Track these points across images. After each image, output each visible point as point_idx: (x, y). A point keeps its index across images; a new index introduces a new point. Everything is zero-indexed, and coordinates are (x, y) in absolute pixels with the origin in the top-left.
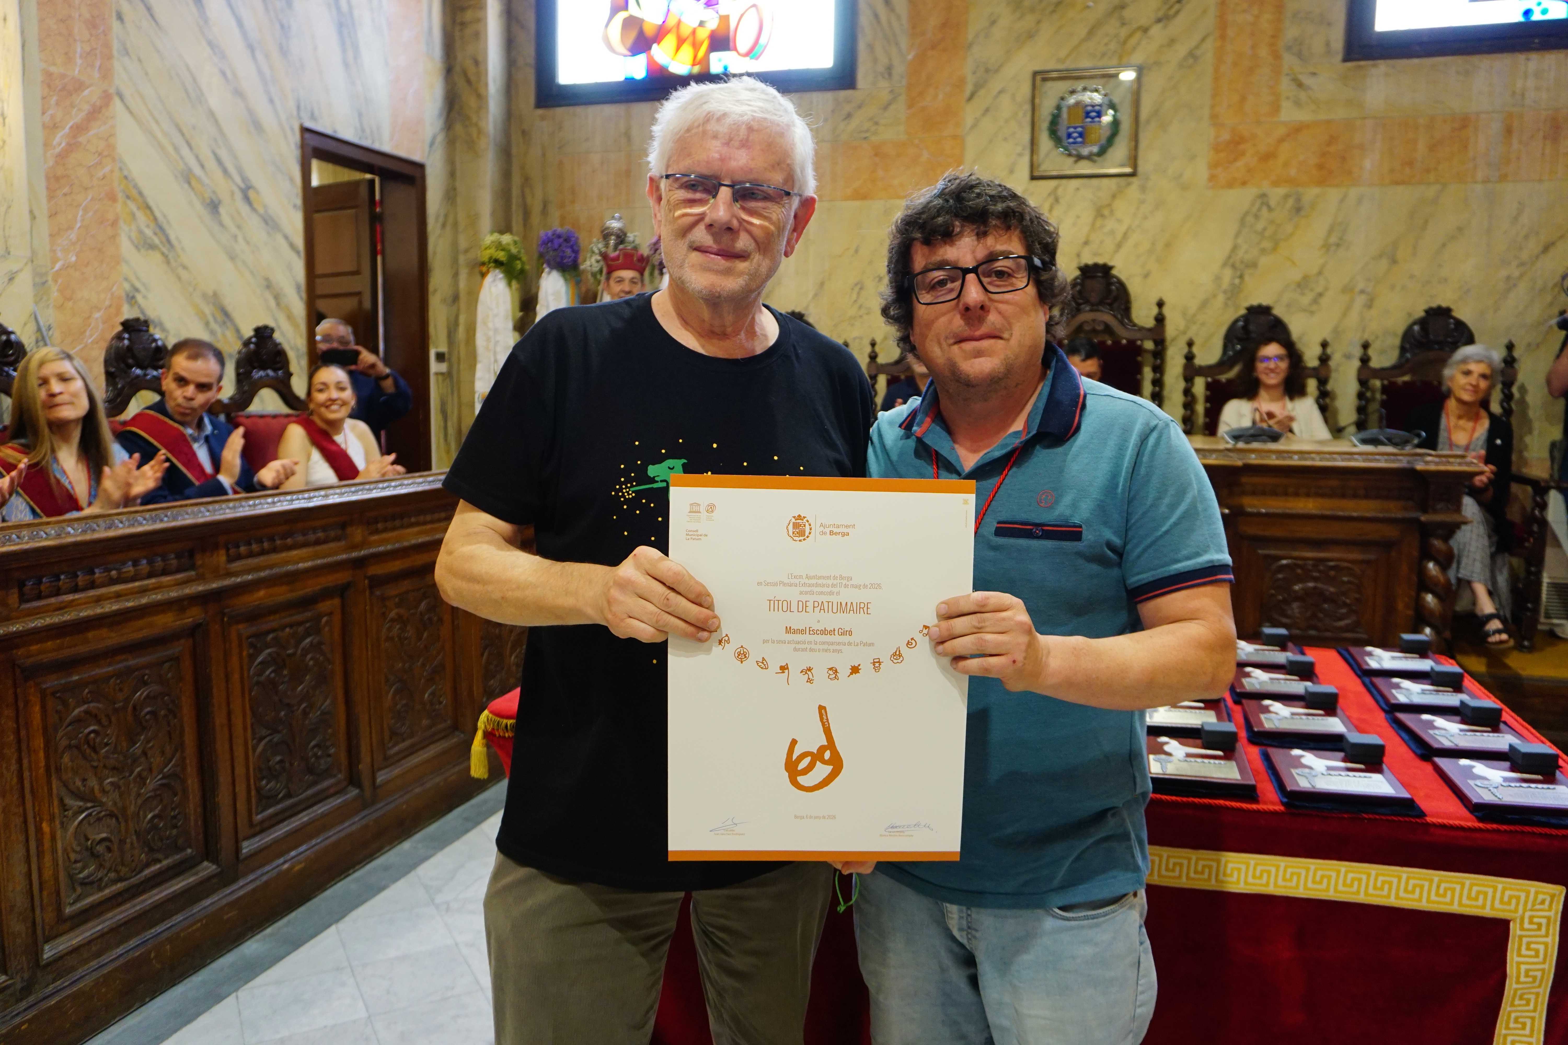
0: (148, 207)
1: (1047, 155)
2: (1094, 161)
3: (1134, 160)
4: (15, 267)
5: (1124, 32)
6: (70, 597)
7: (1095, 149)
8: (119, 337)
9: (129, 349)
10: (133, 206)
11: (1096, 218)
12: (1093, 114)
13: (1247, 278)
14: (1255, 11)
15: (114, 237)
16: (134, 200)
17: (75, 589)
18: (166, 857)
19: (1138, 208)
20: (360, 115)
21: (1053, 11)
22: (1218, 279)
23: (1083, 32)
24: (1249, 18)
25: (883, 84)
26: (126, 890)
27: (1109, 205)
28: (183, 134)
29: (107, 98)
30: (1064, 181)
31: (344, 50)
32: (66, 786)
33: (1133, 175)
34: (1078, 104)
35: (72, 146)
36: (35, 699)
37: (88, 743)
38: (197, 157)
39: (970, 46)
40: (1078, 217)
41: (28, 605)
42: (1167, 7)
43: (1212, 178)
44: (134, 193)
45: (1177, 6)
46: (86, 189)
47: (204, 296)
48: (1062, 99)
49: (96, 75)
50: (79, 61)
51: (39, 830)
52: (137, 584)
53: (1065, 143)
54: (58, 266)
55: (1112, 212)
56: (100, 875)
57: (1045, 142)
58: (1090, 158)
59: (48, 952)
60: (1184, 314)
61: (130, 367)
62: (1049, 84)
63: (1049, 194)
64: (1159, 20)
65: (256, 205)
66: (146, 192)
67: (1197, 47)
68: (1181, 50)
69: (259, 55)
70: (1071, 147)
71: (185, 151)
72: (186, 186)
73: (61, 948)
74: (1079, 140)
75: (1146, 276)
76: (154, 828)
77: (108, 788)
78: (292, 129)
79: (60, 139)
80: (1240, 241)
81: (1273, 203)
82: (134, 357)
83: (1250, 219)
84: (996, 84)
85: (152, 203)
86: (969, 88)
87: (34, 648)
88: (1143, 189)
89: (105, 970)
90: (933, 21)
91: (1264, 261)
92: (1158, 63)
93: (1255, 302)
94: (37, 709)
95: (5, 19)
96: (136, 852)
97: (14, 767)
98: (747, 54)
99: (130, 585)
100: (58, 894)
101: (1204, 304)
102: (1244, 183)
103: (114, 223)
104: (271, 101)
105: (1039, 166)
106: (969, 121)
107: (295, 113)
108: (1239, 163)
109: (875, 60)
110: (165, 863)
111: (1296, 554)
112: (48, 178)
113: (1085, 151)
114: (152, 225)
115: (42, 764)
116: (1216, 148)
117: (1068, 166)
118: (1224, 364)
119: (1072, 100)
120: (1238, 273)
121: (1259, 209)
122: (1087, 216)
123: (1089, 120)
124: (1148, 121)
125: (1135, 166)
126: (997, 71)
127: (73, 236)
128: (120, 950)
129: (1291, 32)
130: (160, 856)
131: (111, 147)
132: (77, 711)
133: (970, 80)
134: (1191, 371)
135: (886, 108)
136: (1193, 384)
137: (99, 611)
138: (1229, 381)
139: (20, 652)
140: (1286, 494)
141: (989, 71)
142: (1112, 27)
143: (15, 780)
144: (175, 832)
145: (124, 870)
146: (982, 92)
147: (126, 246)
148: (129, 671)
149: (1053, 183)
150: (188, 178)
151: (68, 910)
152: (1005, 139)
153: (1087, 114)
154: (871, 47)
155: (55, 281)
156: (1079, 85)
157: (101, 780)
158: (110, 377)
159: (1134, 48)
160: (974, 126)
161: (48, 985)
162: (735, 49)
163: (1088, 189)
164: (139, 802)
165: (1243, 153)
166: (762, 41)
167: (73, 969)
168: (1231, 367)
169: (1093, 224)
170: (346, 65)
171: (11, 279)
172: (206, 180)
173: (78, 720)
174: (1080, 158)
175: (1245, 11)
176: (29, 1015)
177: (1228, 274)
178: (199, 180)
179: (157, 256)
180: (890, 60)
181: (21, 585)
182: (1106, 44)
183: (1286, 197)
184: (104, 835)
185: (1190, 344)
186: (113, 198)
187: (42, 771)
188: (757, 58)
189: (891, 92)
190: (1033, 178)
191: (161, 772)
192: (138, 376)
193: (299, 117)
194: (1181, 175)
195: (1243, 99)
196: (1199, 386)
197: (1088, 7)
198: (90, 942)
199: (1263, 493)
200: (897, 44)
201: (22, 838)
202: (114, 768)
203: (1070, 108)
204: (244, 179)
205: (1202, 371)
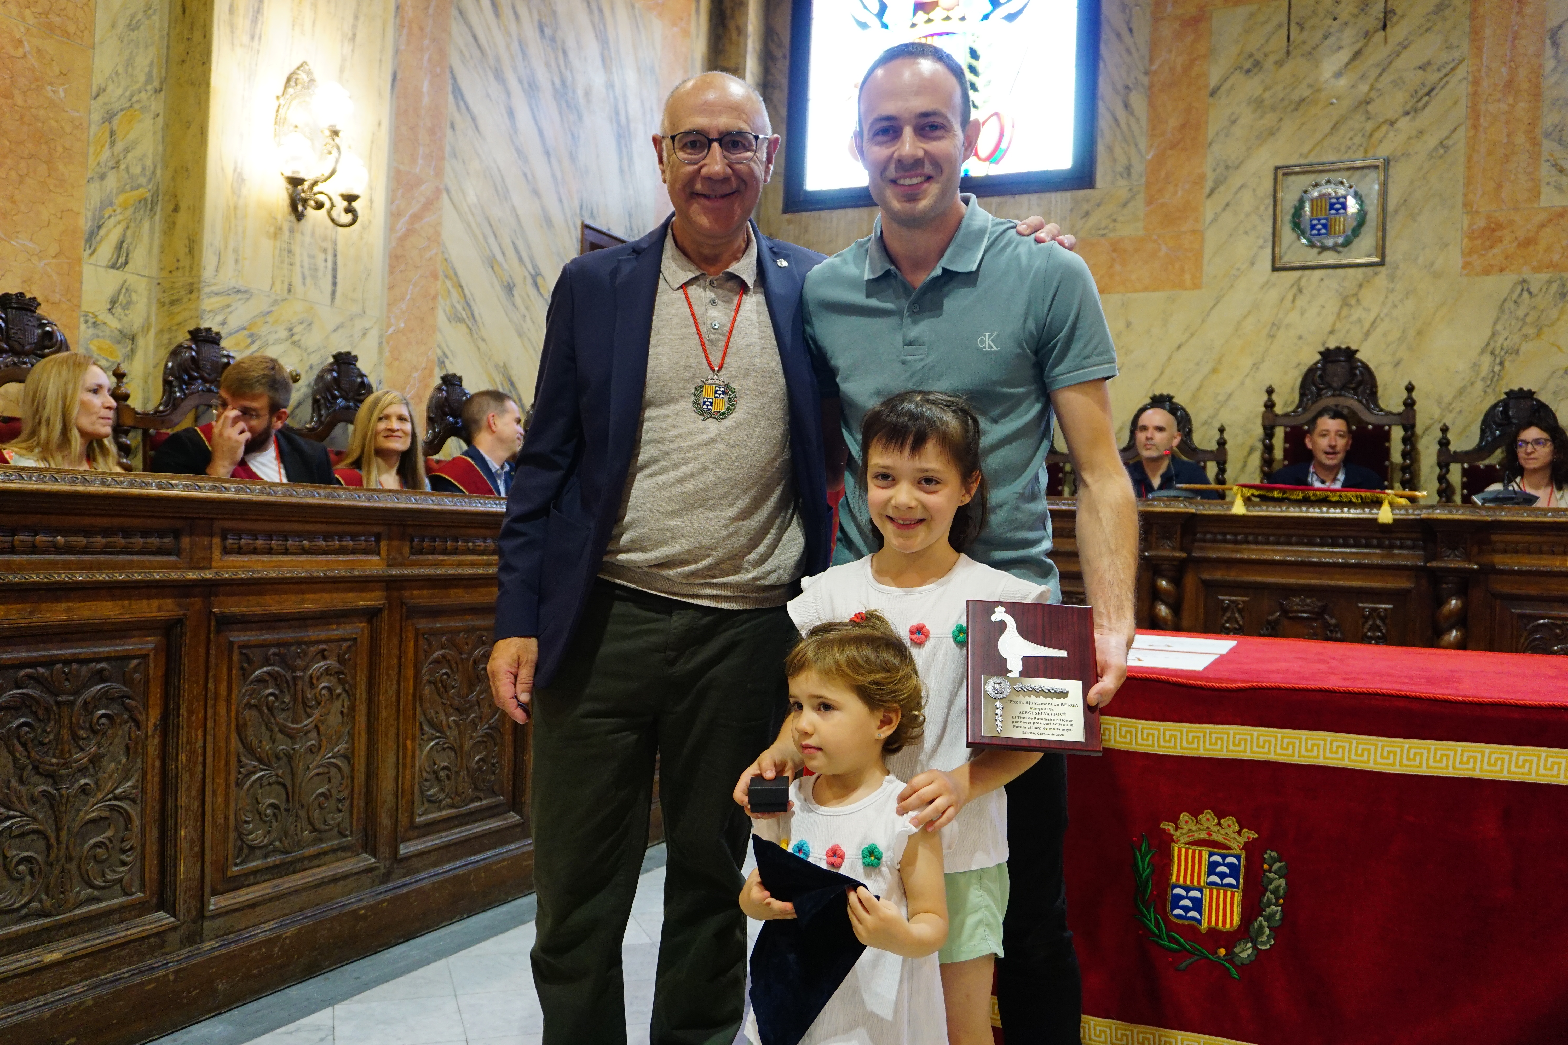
0: (461, 286)
1: (1289, 247)
2: (1339, 252)
3: (1382, 250)
4: (367, 325)
5: (1369, 126)
6: (441, 557)
7: (1340, 240)
8: (439, 389)
9: (446, 399)
10: (449, 284)
11: (1342, 307)
12: (1338, 206)
13: (1507, 364)
14: (1510, 100)
15: (433, 309)
16: (451, 279)
17: (445, 552)
18: (486, 798)
19: (1386, 297)
20: (630, 215)
21: (1296, 109)
22: (1476, 366)
23: (1327, 128)
24: (1504, 107)
25: (1122, 182)
26: (457, 817)
27: (1356, 295)
28: (491, 226)
29: (437, 192)
30: (1308, 272)
31: (621, 159)
32: (424, 713)
33: (1382, 264)
34: (1322, 196)
35: (410, 232)
36: (411, 635)
37: (442, 682)
38: (500, 246)
39: (1211, 144)
40: (1323, 307)
41: (414, 557)
42: (1415, 100)
43: (1466, 265)
44: (451, 273)
45: (1426, 99)
46: (417, 267)
47: (497, 366)
48: (1305, 192)
49: (432, 173)
50: (420, 161)
51: (405, 745)
52: (485, 557)
53: (1308, 235)
54: (391, 330)
55: (1358, 301)
56: (441, 796)
57: (1287, 234)
58: (1334, 248)
59: (404, 849)
60: (1439, 403)
61: (446, 414)
62: (1291, 178)
63: (1292, 286)
64: (1407, 113)
65: (542, 290)
66: (460, 273)
67: (1448, 138)
68: (1431, 141)
69: (554, 161)
70: (1314, 239)
71: (492, 240)
72: (490, 269)
73: (412, 849)
74: (1323, 231)
75: (1397, 364)
76: (480, 769)
77: (452, 724)
78: (575, 226)
79: (402, 225)
80: (1499, 327)
81: (1534, 290)
82: (449, 406)
83: (1510, 305)
84: (1236, 180)
85: (463, 284)
86: (1209, 184)
87: (416, 592)
88: (1392, 278)
89: (439, 878)
90: (1173, 123)
91: (1525, 347)
92: (1406, 155)
93: (1516, 388)
94: (412, 644)
95: (379, 124)
96: (466, 785)
97: (395, 687)
98: (988, 159)
99: (481, 558)
100: (413, 802)
101: (1461, 392)
102: (1502, 270)
103: (435, 298)
104: (561, 201)
105: (1281, 258)
106: (1209, 216)
107: (578, 211)
108: (1495, 250)
109: (1115, 161)
110: (484, 802)
111: (1554, 613)
112: (390, 257)
113: (1330, 242)
114: (462, 301)
115: (411, 691)
116: (1471, 235)
117: (1312, 257)
118: (1482, 450)
119: (1316, 194)
120: (1498, 361)
121: (1520, 295)
122: (1332, 306)
123: (1333, 212)
124: (1396, 212)
125: (1383, 256)
126: (1238, 167)
127: (404, 306)
128: (448, 867)
129: (1550, 119)
130: (481, 795)
131: (438, 234)
132: (437, 654)
133: (1211, 177)
134: (1446, 457)
135: (1125, 205)
136: (1448, 471)
137: (460, 571)
138: (1490, 468)
139: (407, 593)
140: (1541, 552)
141: (1229, 168)
142: (1357, 121)
143: (394, 698)
144: (493, 778)
145: (457, 798)
146: (1222, 188)
147: (441, 318)
148: (474, 629)
149: (1297, 274)
150: (492, 263)
151: (418, 819)
152: (1246, 233)
153: (1332, 207)
154: (1110, 149)
155: (388, 343)
156: (1323, 178)
157: (448, 716)
158: (431, 420)
159: (1381, 141)
160: (1214, 220)
161: (399, 878)
162: (976, 155)
163: (1333, 279)
164: (471, 743)
165: (1501, 240)
166: (1003, 146)
167: (417, 871)
168: (1491, 453)
169: (1339, 314)
170: (622, 171)
171: (364, 334)
172: (506, 266)
173: (437, 661)
174: (1324, 248)
175: (1499, 101)
176: (388, 896)
177: (1486, 361)
178: (500, 265)
179: (463, 328)
180: (1129, 160)
181: (412, 541)
182: (1351, 139)
183: (1550, 282)
184: (446, 764)
185: (1445, 430)
186: (435, 276)
187: (410, 697)
188: (997, 162)
189: (1130, 190)
190: (1275, 269)
191: (487, 722)
192: (451, 423)
193: (582, 216)
194: (1432, 264)
195: (1499, 186)
196: (1455, 474)
197: (1332, 104)
198: (430, 851)
199: (1517, 552)
200: (1136, 145)
201: (395, 747)
202: (457, 709)
203: (1312, 200)
204: (535, 267)
205: (1458, 457)
